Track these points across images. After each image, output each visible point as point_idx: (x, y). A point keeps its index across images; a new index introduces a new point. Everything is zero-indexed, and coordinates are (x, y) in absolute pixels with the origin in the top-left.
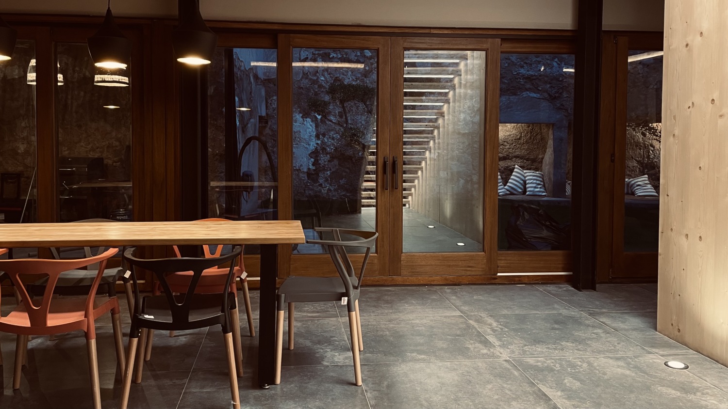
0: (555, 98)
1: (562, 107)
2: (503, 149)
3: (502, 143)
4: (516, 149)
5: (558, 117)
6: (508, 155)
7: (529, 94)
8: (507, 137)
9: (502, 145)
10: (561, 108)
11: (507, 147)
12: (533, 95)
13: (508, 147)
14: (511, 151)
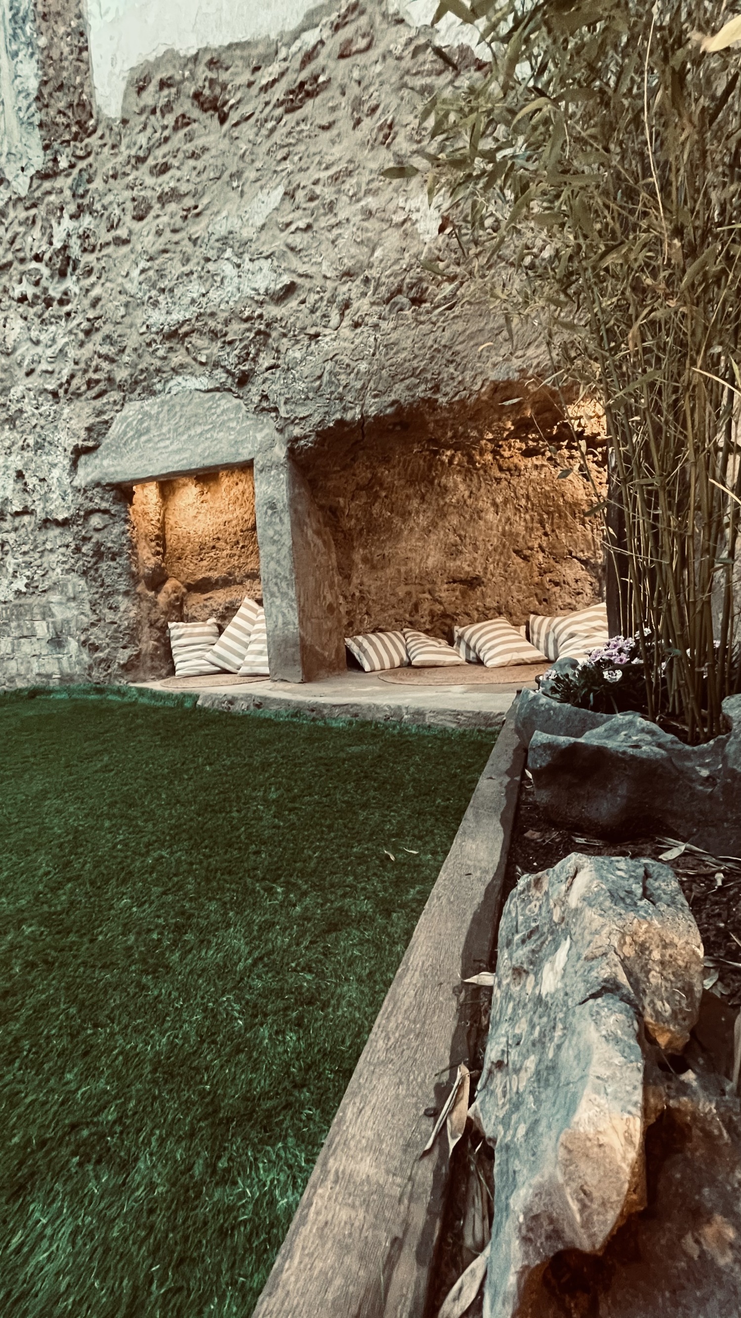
0: (244, 380)
1: (265, 404)
2: (217, 559)
3: (212, 544)
4: (247, 557)
5: (259, 436)
6: (230, 574)
7: (184, 384)
8: (222, 527)
9: (214, 547)
10: (263, 409)
11: (225, 553)
12: (193, 383)
13: (229, 552)
14: (236, 563)
